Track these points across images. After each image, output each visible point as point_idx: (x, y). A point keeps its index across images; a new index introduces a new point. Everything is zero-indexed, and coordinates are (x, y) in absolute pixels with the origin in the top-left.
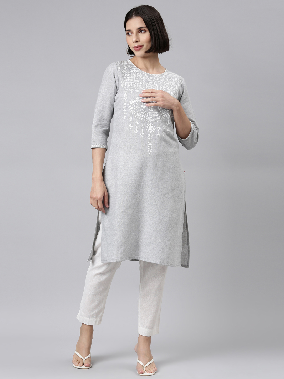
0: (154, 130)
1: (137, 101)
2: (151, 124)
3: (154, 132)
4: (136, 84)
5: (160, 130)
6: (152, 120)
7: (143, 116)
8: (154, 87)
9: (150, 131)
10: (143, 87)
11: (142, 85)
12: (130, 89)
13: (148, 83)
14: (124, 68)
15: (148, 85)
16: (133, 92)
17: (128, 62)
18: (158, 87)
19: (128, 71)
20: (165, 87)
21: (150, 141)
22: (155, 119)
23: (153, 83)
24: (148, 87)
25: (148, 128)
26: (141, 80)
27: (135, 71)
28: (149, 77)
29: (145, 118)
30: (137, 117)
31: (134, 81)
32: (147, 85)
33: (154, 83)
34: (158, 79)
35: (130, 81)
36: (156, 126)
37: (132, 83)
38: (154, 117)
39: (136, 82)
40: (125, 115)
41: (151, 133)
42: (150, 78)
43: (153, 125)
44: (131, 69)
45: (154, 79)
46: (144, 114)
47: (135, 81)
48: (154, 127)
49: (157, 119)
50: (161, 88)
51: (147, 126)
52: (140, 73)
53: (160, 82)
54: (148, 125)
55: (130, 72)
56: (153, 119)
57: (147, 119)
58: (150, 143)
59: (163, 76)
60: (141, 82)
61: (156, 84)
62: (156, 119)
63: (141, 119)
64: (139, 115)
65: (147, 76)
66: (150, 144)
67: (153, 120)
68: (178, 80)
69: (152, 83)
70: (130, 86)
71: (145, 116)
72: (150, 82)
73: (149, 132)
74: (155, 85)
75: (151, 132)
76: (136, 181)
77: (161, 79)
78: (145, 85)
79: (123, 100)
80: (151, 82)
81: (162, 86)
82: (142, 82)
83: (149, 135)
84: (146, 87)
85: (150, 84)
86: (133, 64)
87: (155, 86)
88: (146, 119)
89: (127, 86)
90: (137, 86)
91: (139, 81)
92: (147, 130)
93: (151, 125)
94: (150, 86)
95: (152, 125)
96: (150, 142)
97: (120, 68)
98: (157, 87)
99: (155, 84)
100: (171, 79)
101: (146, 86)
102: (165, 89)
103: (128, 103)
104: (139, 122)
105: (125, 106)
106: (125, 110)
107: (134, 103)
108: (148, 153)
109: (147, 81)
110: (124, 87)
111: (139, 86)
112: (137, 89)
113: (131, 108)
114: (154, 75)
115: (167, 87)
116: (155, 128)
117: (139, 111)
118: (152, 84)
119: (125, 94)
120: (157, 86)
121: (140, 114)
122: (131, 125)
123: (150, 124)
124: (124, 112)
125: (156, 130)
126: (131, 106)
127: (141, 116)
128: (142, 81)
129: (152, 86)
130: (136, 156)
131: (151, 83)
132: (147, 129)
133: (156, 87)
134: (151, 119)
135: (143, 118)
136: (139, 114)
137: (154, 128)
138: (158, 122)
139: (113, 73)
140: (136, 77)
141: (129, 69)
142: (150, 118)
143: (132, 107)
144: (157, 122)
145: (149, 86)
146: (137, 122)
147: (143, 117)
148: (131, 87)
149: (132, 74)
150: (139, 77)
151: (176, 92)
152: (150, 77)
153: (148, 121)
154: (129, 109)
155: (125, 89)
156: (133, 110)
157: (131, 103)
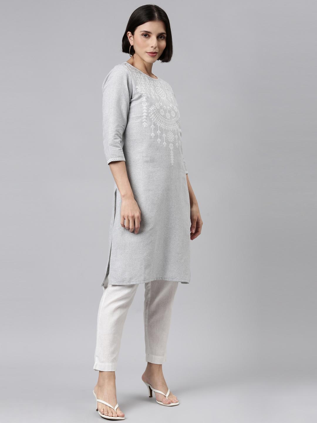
0: (174, 139)
1: (156, 108)
4: (149, 89)
5: (178, 139)
9: (171, 140)
12: (147, 94)
13: (156, 88)
21: (172, 151)
22: (173, 127)
30: (159, 126)
31: (145, 86)
32: (156, 90)
33: (159, 88)
35: (143, 86)
36: (175, 134)
37: (146, 89)
38: (172, 125)
39: (148, 87)
40: (145, 123)
44: (137, 72)
46: (164, 122)
48: (173, 135)
51: (168, 135)
52: (147, 78)
56: (171, 127)
57: (166, 126)
58: (172, 153)
60: (151, 87)
61: (161, 89)
63: (162, 127)
64: (160, 123)
66: (172, 155)
70: (146, 92)
71: (165, 124)
76: (162, 195)
79: (142, 106)
83: (170, 144)
87: (162, 91)
91: (149, 85)
95: (171, 133)
98: (164, 91)
101: (157, 92)
103: (148, 109)
104: (160, 131)
105: (145, 112)
106: (144, 120)
108: (171, 164)
110: (141, 92)
113: (152, 115)
119: (144, 100)
122: (153, 134)
126: (152, 114)
127: (162, 124)
129: (160, 91)
130: (160, 168)
132: (168, 138)
134: (169, 127)
140: (145, 82)
143: (153, 114)
144: (174, 130)
147: (163, 125)
150: (147, 81)
153: (167, 129)
154: (151, 116)
155: (143, 94)
156: (154, 118)
157: (151, 109)
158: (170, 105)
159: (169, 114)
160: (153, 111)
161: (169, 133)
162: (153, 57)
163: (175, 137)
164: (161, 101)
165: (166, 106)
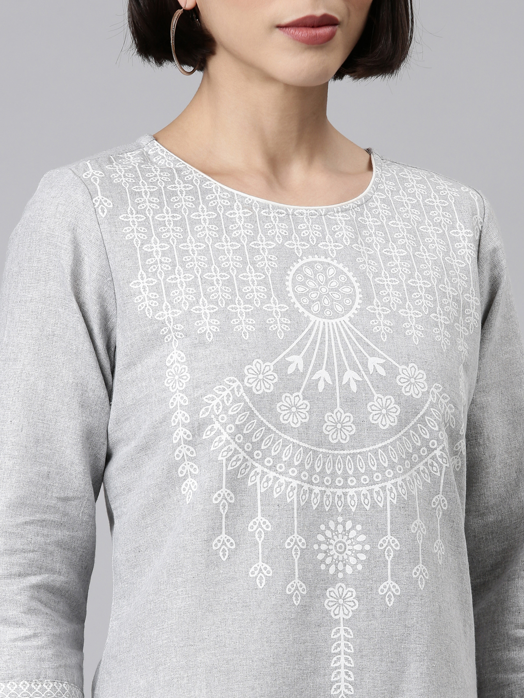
0: (363, 557)
1: (248, 390)
2: (340, 519)
3: (359, 567)
4: (230, 282)
5: (398, 556)
6: (345, 494)
7: (296, 478)
8: (334, 284)
9: (340, 567)
10: (269, 297)
11: (264, 282)
12: (199, 317)
13: (297, 266)
14: (134, 194)
15: (300, 278)
16: (216, 334)
17: (146, 158)
18: (356, 285)
19: (162, 207)
20: (395, 276)
21: (342, 628)
22: (364, 490)
23: (323, 259)
24: (300, 289)
25: (324, 547)
26: (254, 251)
27: (206, 202)
28: (297, 223)
29: (306, 486)
30: (260, 490)
31: (209, 262)
32: (290, 278)
33: (329, 260)
34: (345, 233)
35: (186, 270)
36: (374, 531)
37: (204, 281)
38: (358, 479)
39: (226, 270)
40: (190, 481)
41: (342, 580)
42: (298, 232)
43: (353, 528)
44: (174, 194)
45: (323, 231)
46: (302, 464)
47: (219, 264)
48: (362, 538)
49: (376, 488)
50: (376, 285)
51: (320, 538)
52: (239, 213)
53: (363, 249)
54: (323, 527)
55: (175, 211)
56: (352, 492)
57: (317, 489)
58: (342, 642)
59: (370, 210)
60: (254, 263)
61: (340, 266)
62: (371, 491)
63: (283, 497)
64: (271, 474)
65: (281, 220)
66: (342, 648)
67: (352, 497)
68: (454, 222)
69: (316, 258)
70: (191, 305)
71: (305, 476)
72: (305, 260)
73: (332, 570)
74: (339, 272)
75: (344, 571)
77: (365, 227)
78: (283, 281)
79: (166, 390)
80: (311, 259)
81: (377, 275)
82: (259, 265)
83: (333, 592)
84: (291, 294)
85: (309, 272)
86: (181, 164)
87: (343, 278)
88: (311, 491)
89: (173, 307)
90: (233, 294)
91: (239, 258)
92: (323, 561)
93: (340, 528)
94: (311, 284)
95: (349, 524)
96: (342, 633)
97: (109, 204)
98: (353, 280)
99: (335, 263)
100: (418, 222)
101: (290, 289)
102: (401, 285)
103: (195, 404)
104: (270, 517)
105: (184, 425)
106: (184, 449)
107: (235, 401)
109: (286, 257)
110: (155, 310)
111: (245, 289)
112: (241, 308)
113: (219, 433)
114: (323, 209)
115: (411, 276)
116: (367, 547)
117: (269, 449)
118: (319, 267)
119: (175, 356)
120: (350, 274)
121: (273, 468)
122: (223, 536)
123: (337, 523)
124: (177, 465)
125: (374, 560)
126: (217, 425)
127: (282, 479)
128: (257, 257)
129: (321, 278)
131: (311, 265)
132: (320, 556)
133: (348, 283)
134: (339, 492)
135: (293, 489)
136: (270, 468)
137: (358, 547)
138: (385, 505)
139: (68, 237)
140: (219, 239)
141: (169, 198)
142: (333, 485)
143: (224, 425)
144: (374, 506)
145: (303, 284)
146: (259, 518)
147: (295, 483)
148: (205, 308)
149: (193, 223)
150: (235, 234)
151: (458, 301)
152: (301, 226)
153: (321, 504)
154: (212, 439)
155: (163, 323)
156: (233, 446)
157: (214, 403)
158: (365, 366)
159: (347, 417)
160: (226, 409)
161: (332, 524)
162: (318, 44)
163: (373, 547)
164: (300, 347)
165: (330, 371)
